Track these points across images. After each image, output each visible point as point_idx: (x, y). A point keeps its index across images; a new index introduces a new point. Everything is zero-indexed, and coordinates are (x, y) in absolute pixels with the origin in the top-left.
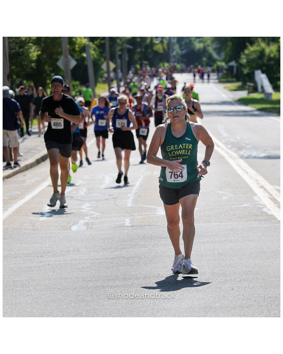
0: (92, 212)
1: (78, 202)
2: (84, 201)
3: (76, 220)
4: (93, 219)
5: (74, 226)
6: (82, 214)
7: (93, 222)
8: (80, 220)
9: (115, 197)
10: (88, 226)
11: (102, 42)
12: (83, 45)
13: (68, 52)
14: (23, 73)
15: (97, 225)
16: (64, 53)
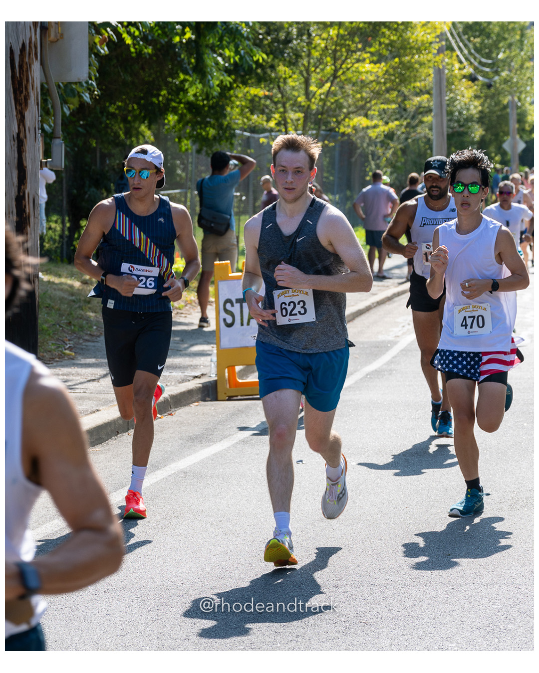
13: (516, 132)
16: (511, 134)
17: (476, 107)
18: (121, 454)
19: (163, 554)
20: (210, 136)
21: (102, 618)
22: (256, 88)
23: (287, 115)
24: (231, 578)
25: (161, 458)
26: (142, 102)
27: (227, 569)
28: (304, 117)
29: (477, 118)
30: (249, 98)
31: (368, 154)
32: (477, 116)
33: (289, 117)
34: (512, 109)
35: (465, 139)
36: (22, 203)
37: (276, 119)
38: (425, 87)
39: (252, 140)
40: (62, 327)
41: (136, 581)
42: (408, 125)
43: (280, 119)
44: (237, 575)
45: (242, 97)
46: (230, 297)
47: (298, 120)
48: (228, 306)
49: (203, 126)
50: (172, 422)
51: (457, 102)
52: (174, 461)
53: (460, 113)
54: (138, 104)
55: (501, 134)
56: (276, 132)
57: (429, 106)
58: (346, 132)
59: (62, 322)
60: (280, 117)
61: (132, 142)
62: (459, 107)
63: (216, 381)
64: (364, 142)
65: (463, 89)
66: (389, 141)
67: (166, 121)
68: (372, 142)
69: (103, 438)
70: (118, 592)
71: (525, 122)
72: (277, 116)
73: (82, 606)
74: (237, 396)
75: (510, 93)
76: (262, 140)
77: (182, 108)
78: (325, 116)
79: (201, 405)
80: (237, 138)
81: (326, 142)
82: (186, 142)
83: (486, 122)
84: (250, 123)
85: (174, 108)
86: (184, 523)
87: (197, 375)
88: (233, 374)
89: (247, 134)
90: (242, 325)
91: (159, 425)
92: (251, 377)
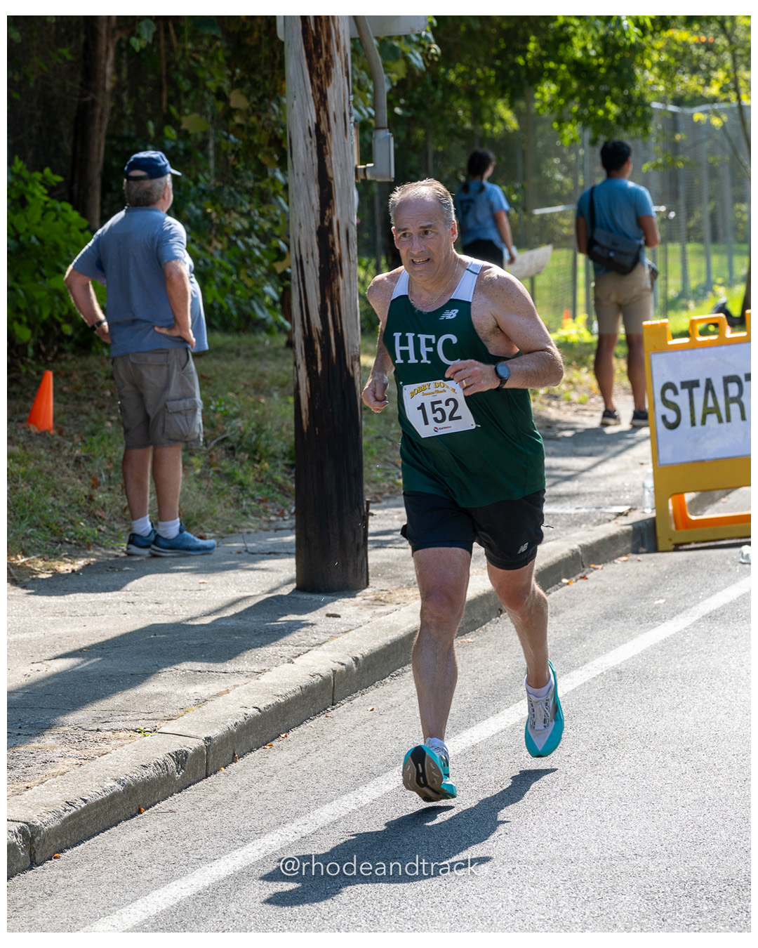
18: (509, 646)
19: (599, 807)
20: (611, 117)
21: (509, 916)
22: (685, 31)
24: (715, 843)
26: (498, 63)
27: (707, 828)
30: (673, 47)
33: (742, 78)
36: (328, 238)
37: (719, 81)
39: (680, 119)
40: (391, 441)
41: (558, 854)
43: (728, 81)
44: (725, 838)
45: (661, 48)
46: (671, 380)
48: (669, 394)
49: (599, 99)
50: (588, 589)
52: (599, 654)
54: (493, 66)
56: (720, 102)
59: (392, 432)
60: (728, 76)
61: (485, 131)
63: (653, 520)
67: (538, 96)
69: (478, 621)
70: (532, 873)
72: (721, 76)
73: (474, 898)
74: (689, 543)
76: (698, 116)
77: (563, 71)
79: (632, 561)
82: (570, 127)
84: (678, 89)
85: (551, 71)
86: (627, 756)
87: (621, 511)
88: (680, 506)
89: (672, 108)
90: (693, 424)
91: (567, 595)
92: (709, 511)
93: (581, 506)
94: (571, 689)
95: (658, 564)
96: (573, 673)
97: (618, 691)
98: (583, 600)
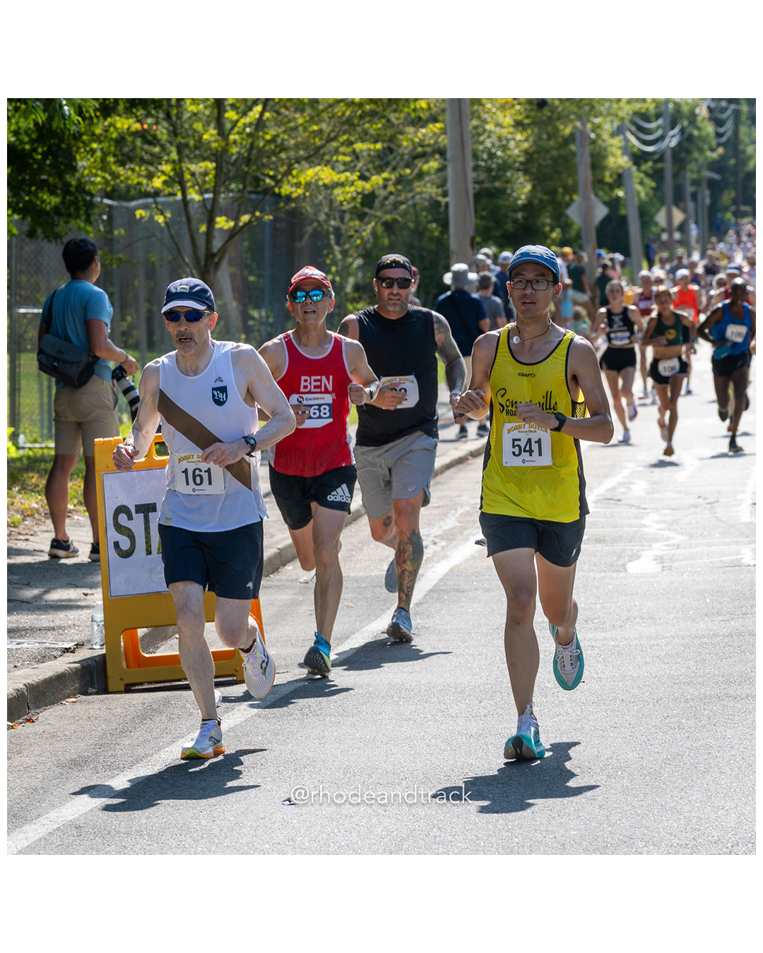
0: (667, 533)
1: (634, 510)
2: (645, 509)
3: (635, 551)
4: (670, 548)
5: (631, 563)
6: (645, 537)
7: (673, 556)
8: (643, 550)
9: (713, 501)
10: (663, 563)
11: (660, 165)
12: (620, 171)
13: (590, 187)
14: (498, 233)
15: (681, 561)
16: (581, 189)
17: (518, 143)
22: (127, 118)
23: (183, 165)
25: (28, 801)
28: (216, 169)
29: (521, 163)
30: (114, 136)
31: (328, 233)
32: (522, 159)
33: (188, 169)
34: (582, 146)
35: (501, 202)
37: (163, 173)
38: (429, 108)
39: (115, 213)
42: (399, 181)
43: (172, 173)
45: (101, 135)
46: (124, 503)
47: (206, 174)
48: (123, 519)
49: (33, 188)
50: (36, 733)
51: (485, 135)
53: (492, 156)
55: (561, 190)
56: (165, 196)
57: (436, 142)
58: (294, 195)
60: (172, 170)
62: (488, 144)
63: (104, 656)
64: (320, 211)
65: (494, 110)
66: (367, 210)
68: (335, 210)
71: (604, 168)
72: (167, 168)
74: (142, 684)
75: (579, 118)
76: (139, 213)
78: (254, 168)
79: (81, 702)
80: (96, 211)
81: (258, 214)
83: (534, 170)
84: (118, 181)
87: (68, 647)
88: (133, 642)
89: (106, 201)
90: (149, 552)
91: (13, 740)
92: (162, 648)
93: (22, 641)
94: (26, 845)
95: (111, 707)
96: (26, 828)
97: (78, 847)
98: (31, 745)
